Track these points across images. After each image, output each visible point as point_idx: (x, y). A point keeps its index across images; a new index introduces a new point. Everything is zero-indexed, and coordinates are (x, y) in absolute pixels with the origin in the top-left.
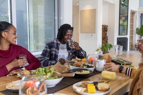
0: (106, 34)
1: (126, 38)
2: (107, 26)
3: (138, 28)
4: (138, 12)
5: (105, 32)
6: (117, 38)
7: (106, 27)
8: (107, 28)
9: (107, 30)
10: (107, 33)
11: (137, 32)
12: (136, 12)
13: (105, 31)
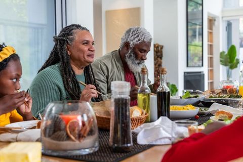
0: (160, 65)
1: (200, 72)
2: (162, 47)
3: (224, 52)
4: (222, 17)
5: (159, 59)
6: (185, 73)
7: (160, 48)
8: (161, 52)
9: (162, 55)
10: (161, 63)
11: (221, 61)
12: (218, 17)
13: (158, 57)
